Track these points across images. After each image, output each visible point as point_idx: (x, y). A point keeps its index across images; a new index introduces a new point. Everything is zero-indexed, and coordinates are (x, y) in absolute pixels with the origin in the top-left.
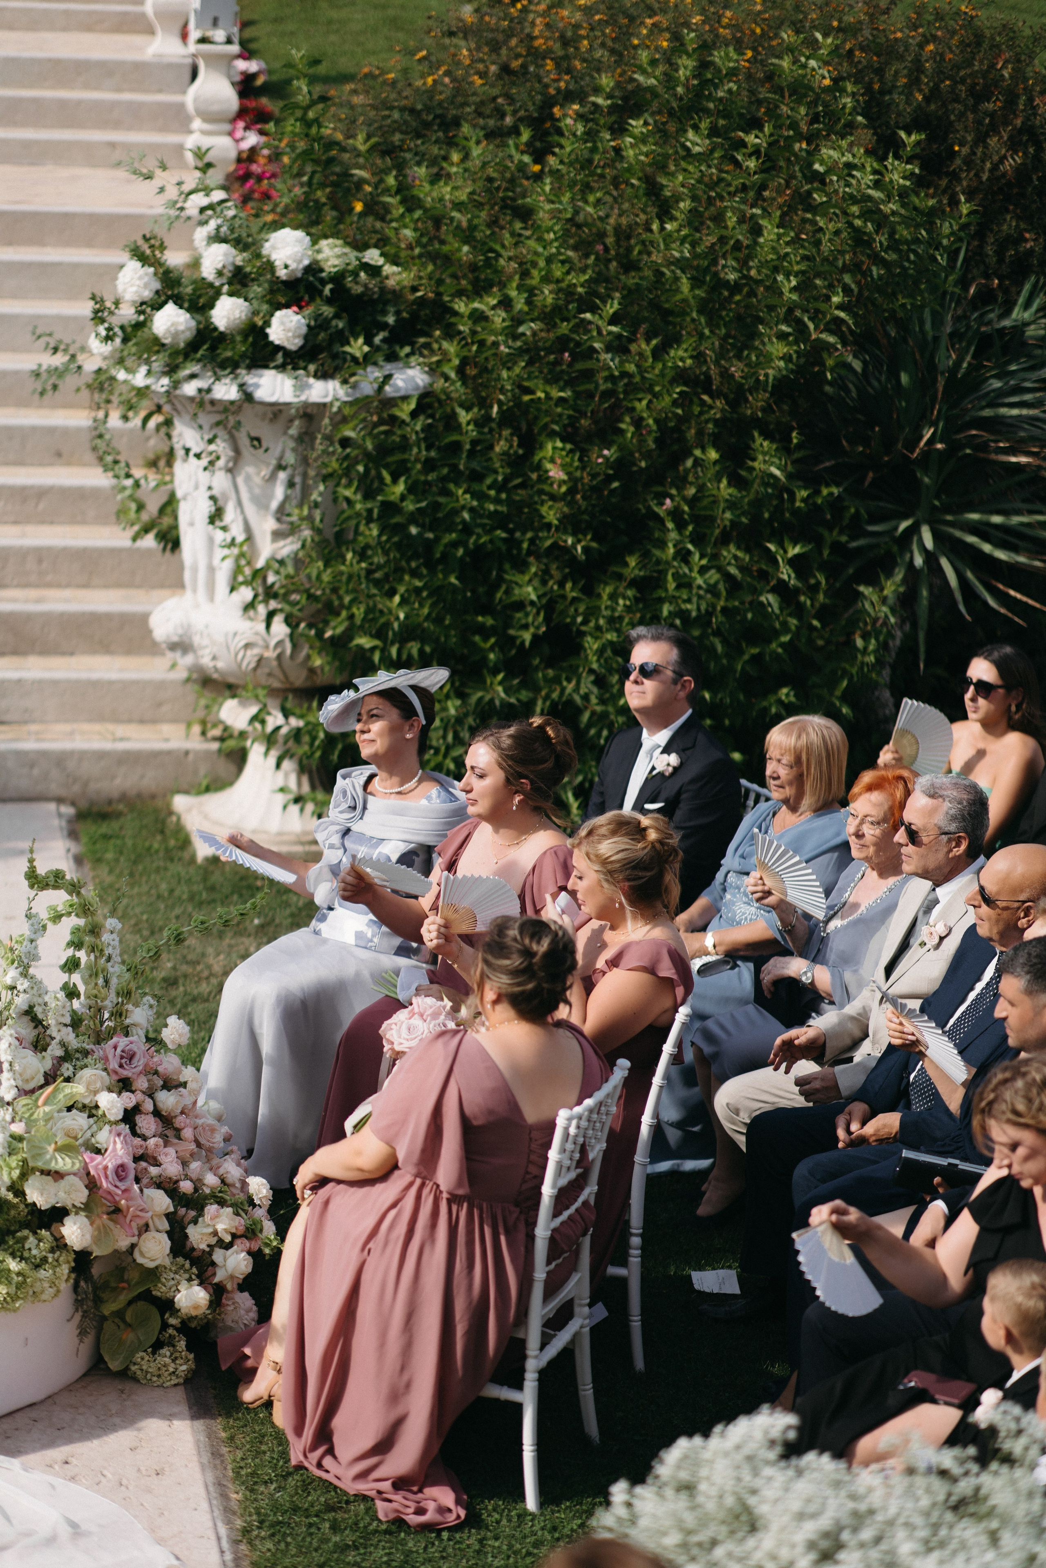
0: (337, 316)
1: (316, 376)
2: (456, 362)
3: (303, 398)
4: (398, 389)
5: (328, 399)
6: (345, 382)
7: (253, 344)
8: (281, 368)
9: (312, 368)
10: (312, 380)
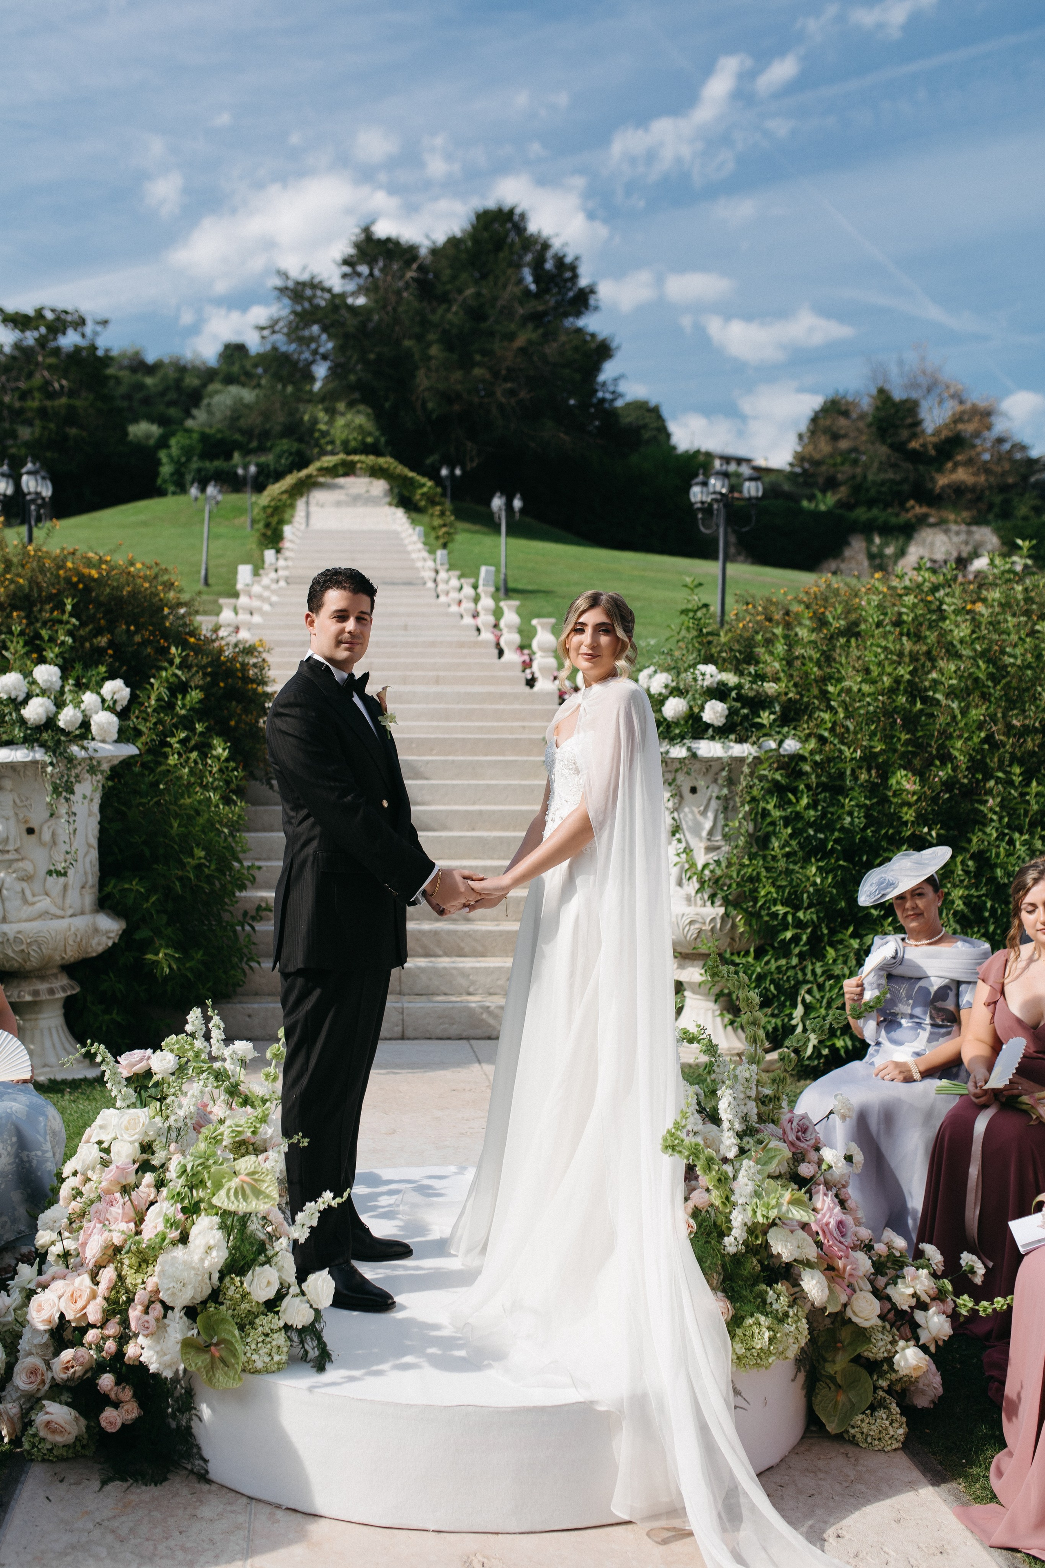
0: (743, 707)
1: (736, 741)
2: (830, 725)
3: (729, 753)
4: (786, 750)
5: (745, 755)
6: (754, 743)
7: (692, 725)
8: (712, 738)
9: (732, 737)
10: (732, 744)
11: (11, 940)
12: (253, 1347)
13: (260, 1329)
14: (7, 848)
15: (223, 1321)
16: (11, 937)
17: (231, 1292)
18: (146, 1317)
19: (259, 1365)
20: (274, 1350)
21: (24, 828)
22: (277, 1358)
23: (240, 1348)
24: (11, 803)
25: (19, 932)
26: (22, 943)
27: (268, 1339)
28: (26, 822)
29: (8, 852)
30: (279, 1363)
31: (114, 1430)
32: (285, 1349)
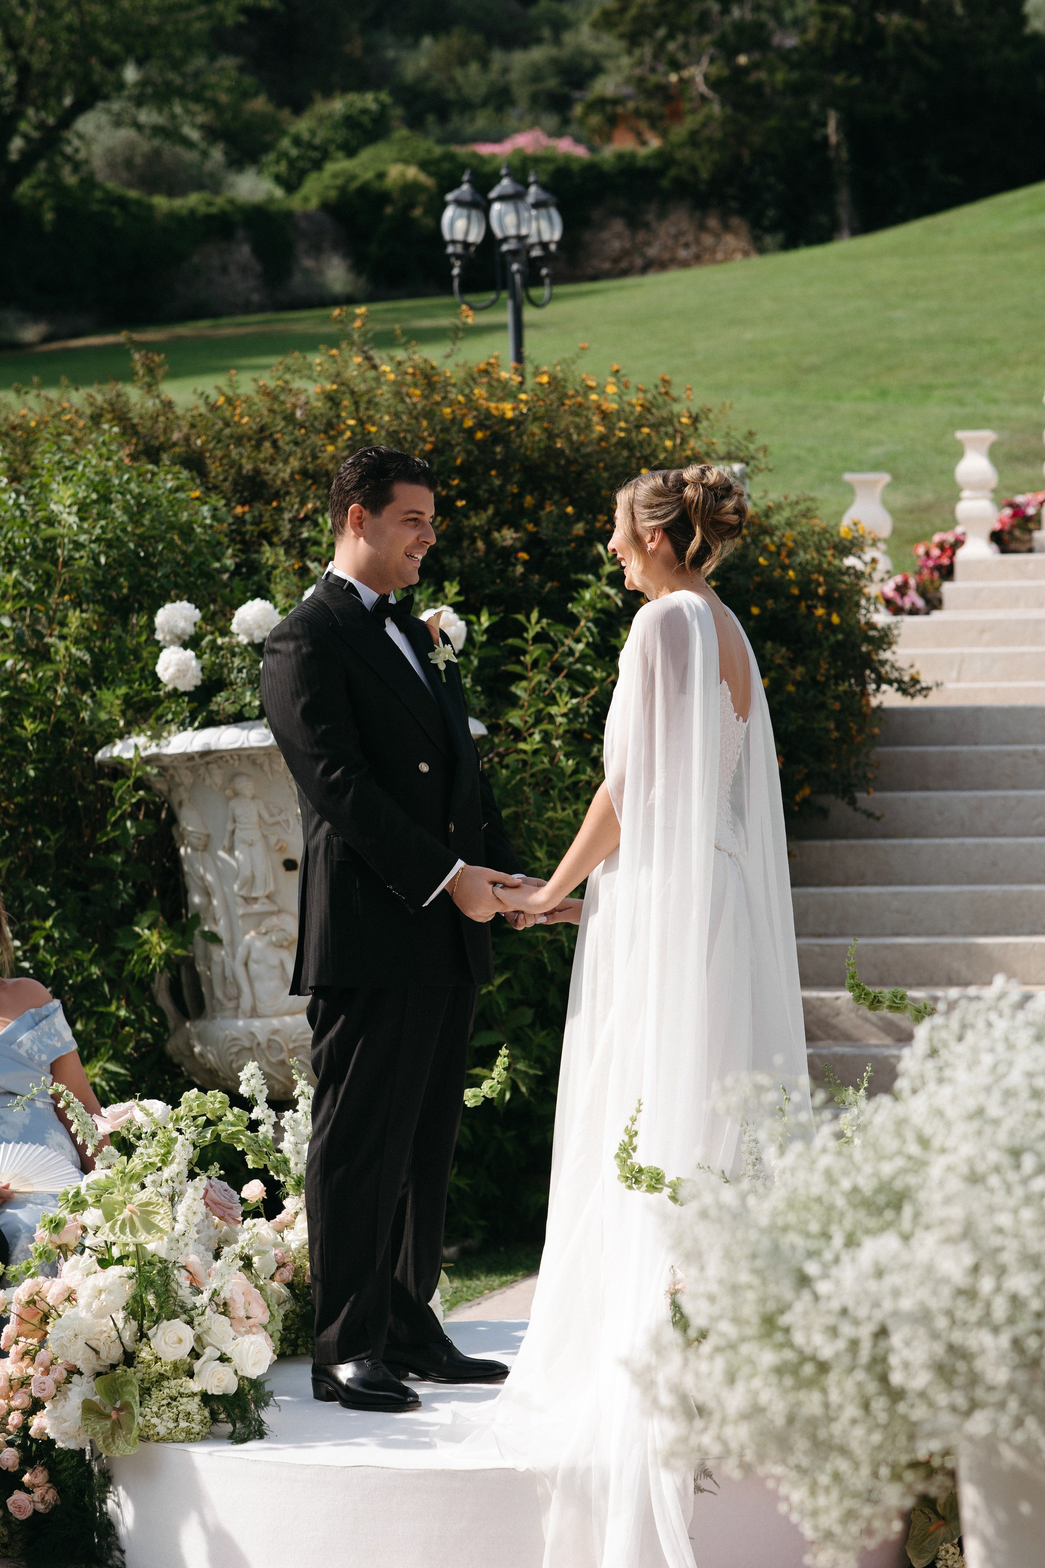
11: (264, 1045)
12: (155, 1409)
13: (166, 1391)
14: (254, 895)
15: (128, 1382)
16: (262, 1038)
17: (143, 1354)
18: (45, 1378)
19: (162, 1430)
20: (181, 1416)
21: (279, 859)
22: (183, 1424)
23: (137, 1410)
24: (255, 819)
25: (276, 1032)
26: (281, 1050)
27: (174, 1403)
28: (281, 850)
29: (256, 899)
30: (188, 1432)
31: (24, 1517)
32: (198, 1418)
